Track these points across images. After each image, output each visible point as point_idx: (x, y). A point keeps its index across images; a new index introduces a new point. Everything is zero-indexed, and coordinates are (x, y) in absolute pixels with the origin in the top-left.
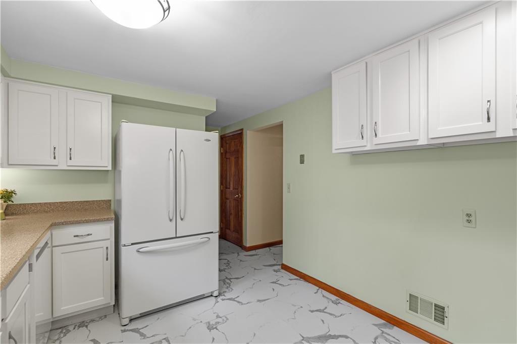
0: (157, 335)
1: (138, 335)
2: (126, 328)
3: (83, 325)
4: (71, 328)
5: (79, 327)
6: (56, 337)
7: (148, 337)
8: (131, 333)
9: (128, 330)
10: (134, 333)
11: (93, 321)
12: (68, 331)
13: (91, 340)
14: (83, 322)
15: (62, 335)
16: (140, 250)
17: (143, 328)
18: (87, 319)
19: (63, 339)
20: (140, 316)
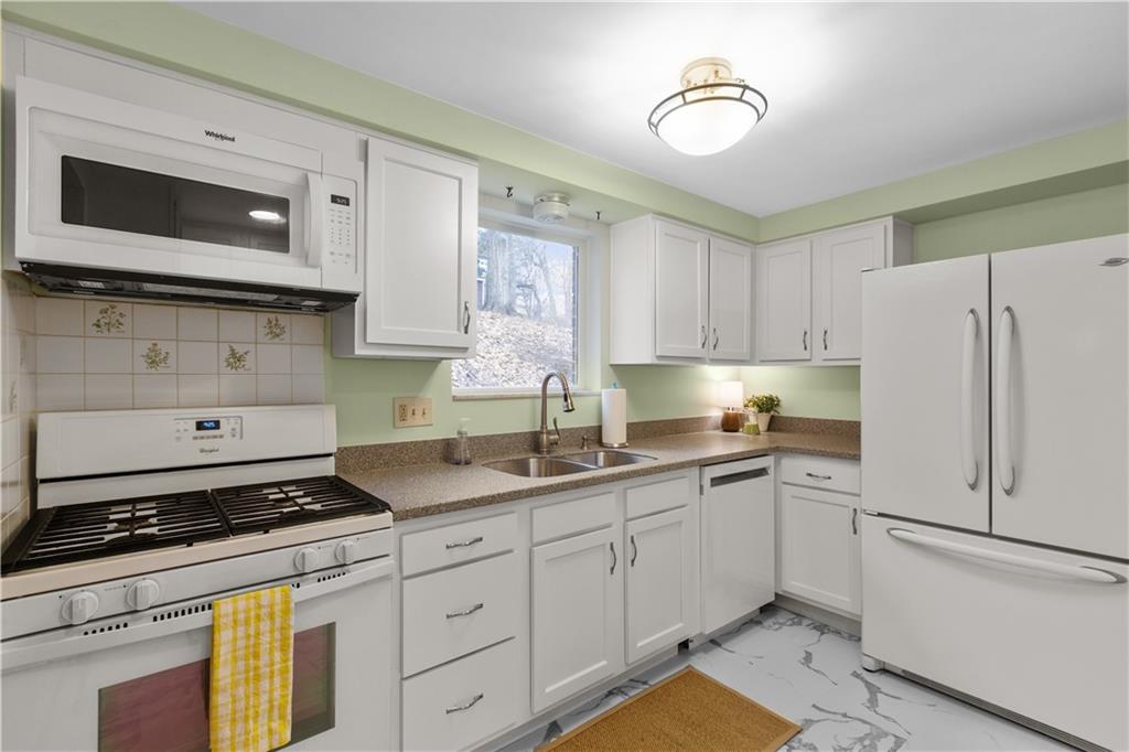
0: (895, 722)
1: (867, 696)
2: (865, 674)
3: (821, 628)
4: (806, 622)
5: (815, 628)
6: (781, 621)
7: (875, 711)
8: (862, 685)
9: (862, 679)
10: (865, 690)
11: (838, 633)
12: (800, 624)
13: (807, 653)
14: (826, 626)
15: (790, 622)
16: (893, 532)
17: (886, 695)
18: (834, 624)
19: (785, 628)
20: (900, 672)
